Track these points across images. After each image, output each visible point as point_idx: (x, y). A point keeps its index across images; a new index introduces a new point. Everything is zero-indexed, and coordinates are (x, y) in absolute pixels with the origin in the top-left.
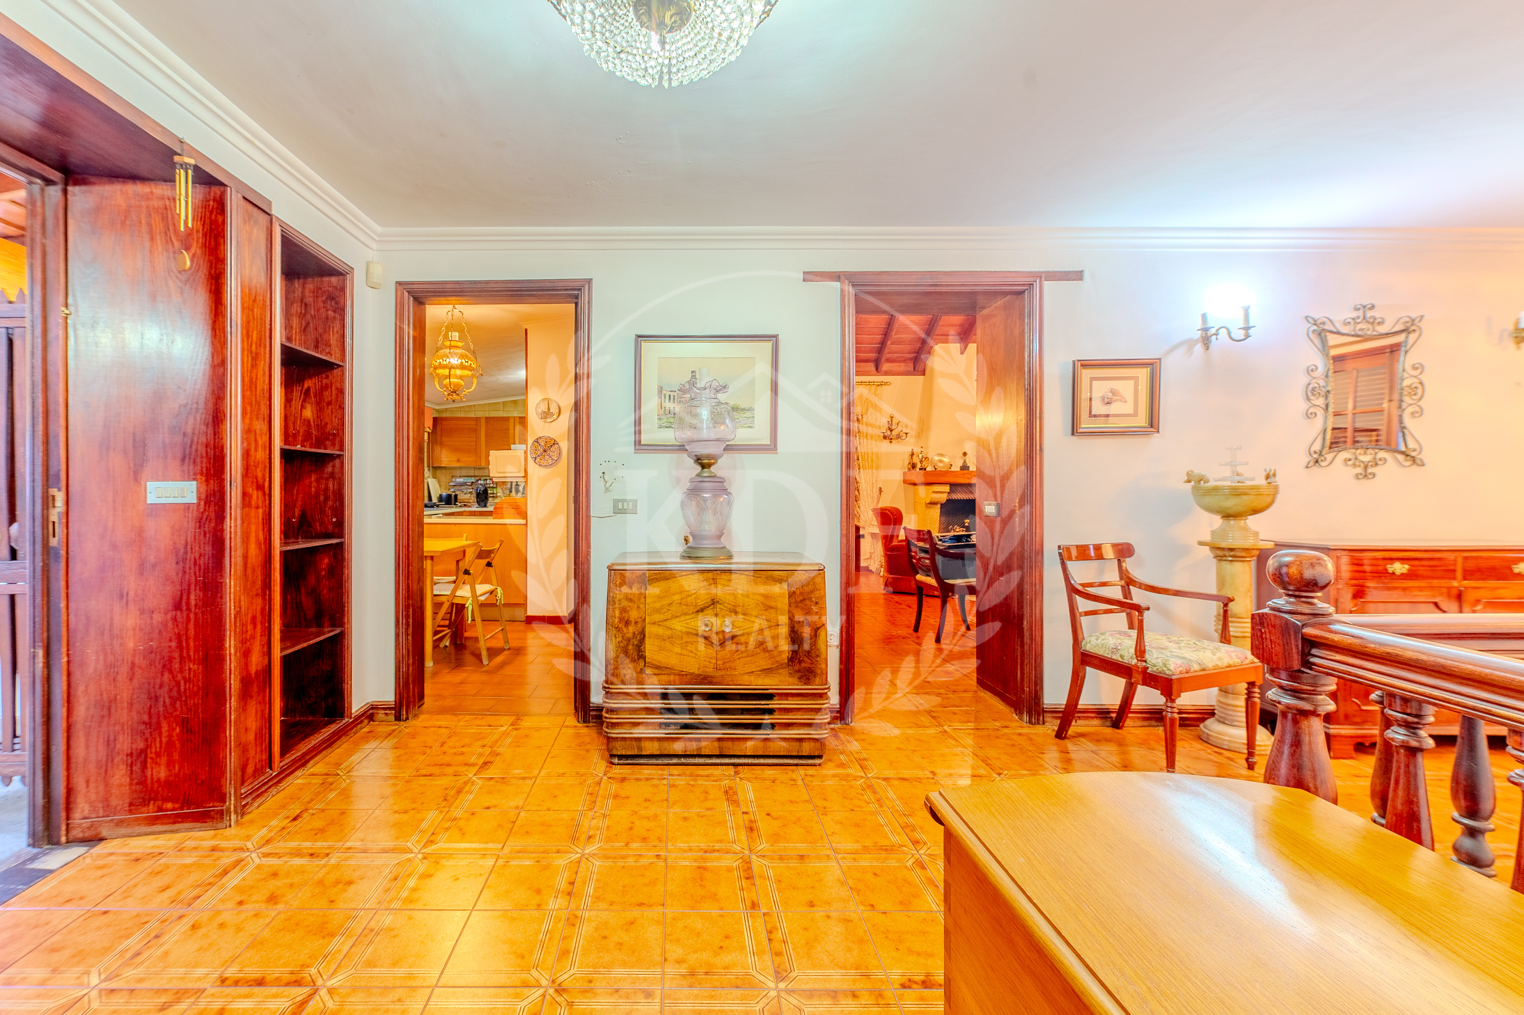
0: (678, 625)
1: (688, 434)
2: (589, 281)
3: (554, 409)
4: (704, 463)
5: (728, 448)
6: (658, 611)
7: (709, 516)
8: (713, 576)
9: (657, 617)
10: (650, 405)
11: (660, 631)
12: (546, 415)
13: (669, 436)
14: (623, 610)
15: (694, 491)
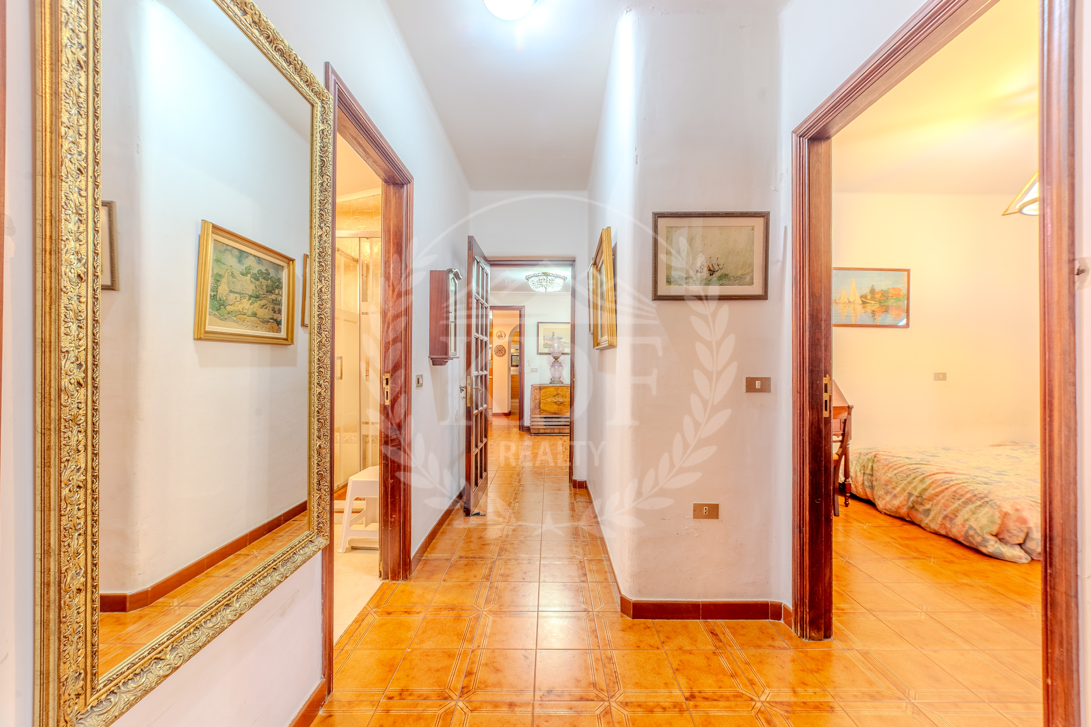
0: (549, 400)
1: (552, 350)
2: (524, 306)
3: (503, 335)
4: (556, 358)
5: (563, 354)
6: (544, 396)
7: (557, 373)
8: (557, 388)
9: (543, 398)
10: (541, 342)
11: (544, 401)
12: (500, 337)
13: (546, 351)
14: (535, 396)
15: (553, 366)
